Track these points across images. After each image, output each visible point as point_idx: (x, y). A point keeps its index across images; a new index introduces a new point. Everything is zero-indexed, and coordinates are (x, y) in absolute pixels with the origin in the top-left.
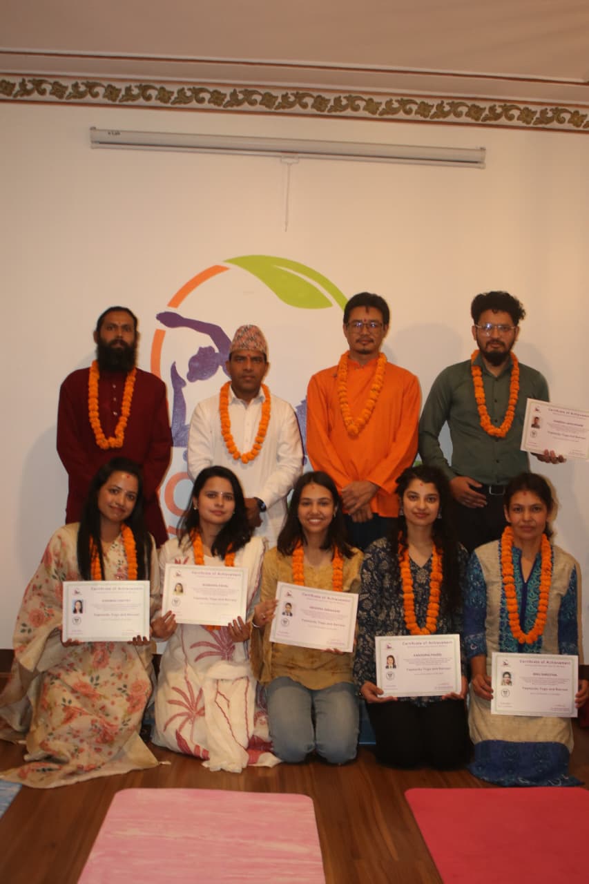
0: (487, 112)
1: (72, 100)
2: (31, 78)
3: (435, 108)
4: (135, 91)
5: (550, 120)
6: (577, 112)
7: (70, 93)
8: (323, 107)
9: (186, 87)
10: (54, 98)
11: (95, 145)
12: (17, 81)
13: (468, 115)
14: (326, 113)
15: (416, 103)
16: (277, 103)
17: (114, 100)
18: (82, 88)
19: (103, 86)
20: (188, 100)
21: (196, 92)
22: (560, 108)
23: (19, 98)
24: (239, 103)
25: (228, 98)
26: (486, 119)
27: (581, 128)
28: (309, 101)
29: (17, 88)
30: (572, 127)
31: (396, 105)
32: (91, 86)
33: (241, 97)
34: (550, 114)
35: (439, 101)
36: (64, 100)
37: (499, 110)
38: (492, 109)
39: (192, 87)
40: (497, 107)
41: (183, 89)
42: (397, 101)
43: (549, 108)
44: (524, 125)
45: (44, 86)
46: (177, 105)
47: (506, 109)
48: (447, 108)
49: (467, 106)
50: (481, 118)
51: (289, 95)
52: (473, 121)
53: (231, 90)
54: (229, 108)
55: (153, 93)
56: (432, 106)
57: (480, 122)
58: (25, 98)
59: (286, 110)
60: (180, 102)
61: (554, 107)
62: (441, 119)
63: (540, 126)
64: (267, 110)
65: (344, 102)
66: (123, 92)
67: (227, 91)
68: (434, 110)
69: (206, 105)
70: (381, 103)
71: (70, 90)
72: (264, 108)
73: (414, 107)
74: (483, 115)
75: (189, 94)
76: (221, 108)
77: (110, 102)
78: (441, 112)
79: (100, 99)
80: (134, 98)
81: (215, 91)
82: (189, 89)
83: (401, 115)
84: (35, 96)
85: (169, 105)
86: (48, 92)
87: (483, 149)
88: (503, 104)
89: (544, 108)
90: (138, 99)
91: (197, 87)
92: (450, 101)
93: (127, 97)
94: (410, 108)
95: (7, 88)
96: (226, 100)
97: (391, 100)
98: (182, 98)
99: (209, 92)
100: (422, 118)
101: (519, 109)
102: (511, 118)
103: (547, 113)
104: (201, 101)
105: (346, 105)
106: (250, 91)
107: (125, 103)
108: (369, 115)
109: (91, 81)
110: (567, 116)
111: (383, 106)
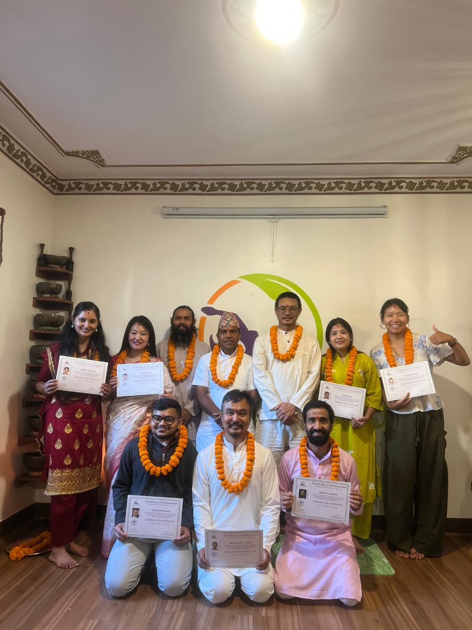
0: (387, 185)
1: (153, 192)
2: (130, 181)
3: (356, 185)
4: (187, 186)
5: (425, 187)
6: (441, 181)
8: (292, 189)
9: (215, 182)
10: (143, 191)
11: (165, 216)
12: (123, 183)
13: (376, 188)
14: (293, 192)
15: (345, 183)
16: (265, 188)
17: (176, 191)
18: (158, 185)
19: (170, 184)
20: (216, 189)
21: (221, 184)
22: (431, 180)
23: (124, 192)
24: (245, 189)
25: (238, 187)
26: (387, 189)
27: (444, 191)
28: (284, 186)
30: (439, 190)
31: (333, 185)
32: (163, 184)
33: (245, 186)
34: (425, 184)
35: (358, 181)
36: (148, 192)
37: (394, 184)
38: (390, 183)
39: (218, 182)
40: (393, 182)
41: (213, 183)
42: (334, 182)
43: (424, 180)
44: (410, 191)
45: (138, 185)
46: (210, 192)
47: (398, 183)
48: (363, 185)
49: (375, 183)
50: (384, 189)
51: (272, 183)
52: (379, 191)
53: (239, 182)
54: (239, 193)
56: (355, 184)
57: (383, 191)
58: (128, 192)
59: (271, 192)
60: (212, 191)
61: (427, 180)
62: (360, 191)
63: (419, 191)
64: (260, 192)
65: (304, 185)
66: (180, 187)
67: (238, 183)
68: (356, 186)
69: (226, 191)
70: (325, 184)
71: (151, 187)
72: (258, 192)
73: (344, 186)
74: (385, 187)
75: (216, 186)
76: (235, 192)
77: (174, 192)
78: (360, 187)
79: (168, 191)
80: (187, 189)
81: (231, 183)
83: (337, 190)
84: (133, 191)
85: (206, 192)
86: (140, 188)
87: (385, 207)
88: (396, 180)
89: (421, 180)
90: (188, 190)
91: (221, 181)
92: (365, 180)
93: (182, 189)
94: (342, 186)
95: (117, 187)
96: (237, 188)
97: (331, 182)
98: (213, 188)
99: (227, 184)
100: (349, 191)
101: (406, 182)
102: (401, 187)
103: (423, 184)
104: (223, 189)
105: (305, 187)
106: (251, 182)
107: (181, 192)
108: (318, 192)
109: (163, 181)
110: (435, 184)
111: (326, 186)
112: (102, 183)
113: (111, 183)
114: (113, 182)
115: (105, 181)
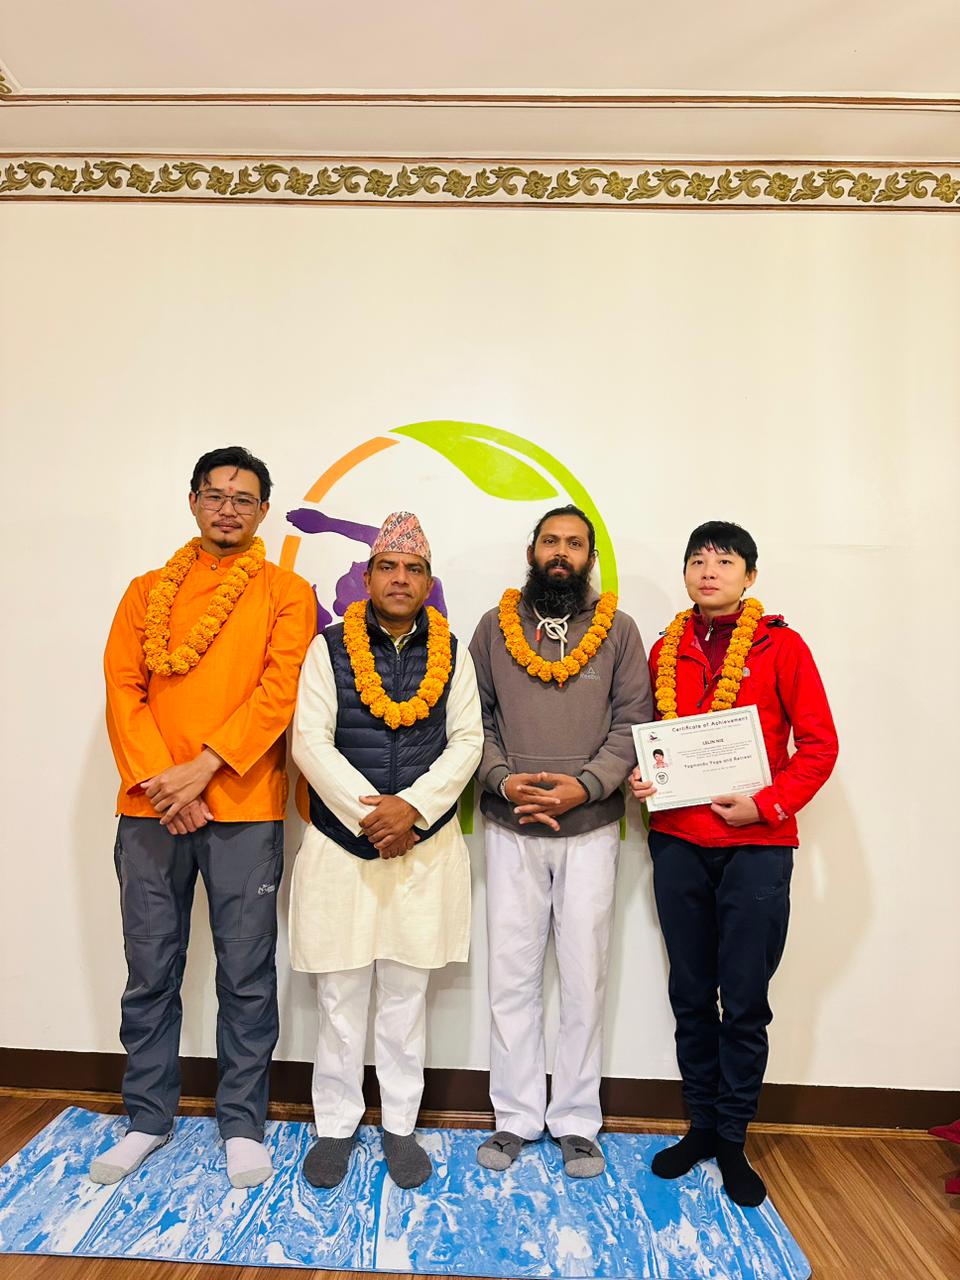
0: (799, 186)
1: (161, 194)
2: (98, 161)
3: (716, 182)
4: (254, 177)
5: (904, 193)
6: (947, 177)
7: (158, 183)
8: (542, 191)
9: (330, 166)
10: (134, 192)
12: (76, 165)
13: (768, 192)
14: (544, 200)
15: (686, 177)
16: (469, 188)
17: (224, 193)
18: (175, 175)
19: (206, 170)
20: (334, 188)
21: (346, 174)
22: (920, 171)
23: (82, 193)
24: (412, 190)
25: (394, 183)
26: (799, 196)
28: (519, 182)
29: (79, 178)
30: (938, 202)
32: (188, 170)
33: (414, 180)
34: (902, 183)
35: (720, 171)
36: (148, 194)
37: (819, 182)
38: (808, 179)
39: (338, 166)
40: (816, 176)
41: (326, 169)
42: (655, 174)
43: (901, 171)
44: (861, 203)
45: (118, 173)
46: (317, 197)
47: (830, 179)
48: (735, 183)
49: (767, 177)
51: (489, 173)
52: (778, 202)
53: (399, 168)
54: (397, 199)
55: (282, 179)
56: (713, 180)
57: (788, 202)
58: (92, 192)
59: (484, 199)
60: (322, 192)
61: (909, 171)
62: (727, 201)
63: (886, 203)
65: (573, 181)
66: (236, 180)
67: (392, 170)
68: (715, 187)
69: (361, 195)
70: (631, 179)
71: (157, 178)
72: (449, 197)
73: (683, 184)
74: (794, 191)
75: (335, 178)
77: (218, 195)
78: (726, 189)
79: (203, 191)
80: (254, 187)
81: (375, 171)
82: (335, 170)
84: (106, 190)
85: (305, 196)
86: (124, 183)
88: (825, 169)
89: (891, 172)
90: (259, 188)
91: (347, 165)
92: (740, 169)
93: (239, 188)
94: (676, 186)
95: (63, 178)
96: (392, 186)
97: (647, 173)
98: (326, 186)
99: (364, 174)
100: (696, 201)
101: (851, 177)
102: (839, 193)
103: (898, 182)
104: (354, 188)
105: (576, 186)
106: (428, 169)
107: (238, 196)
108: (614, 200)
109: (186, 162)
110: (930, 185)
111: (634, 185)
112: (20, 166)
113: (44, 168)
114: (52, 163)
115: (31, 161)
